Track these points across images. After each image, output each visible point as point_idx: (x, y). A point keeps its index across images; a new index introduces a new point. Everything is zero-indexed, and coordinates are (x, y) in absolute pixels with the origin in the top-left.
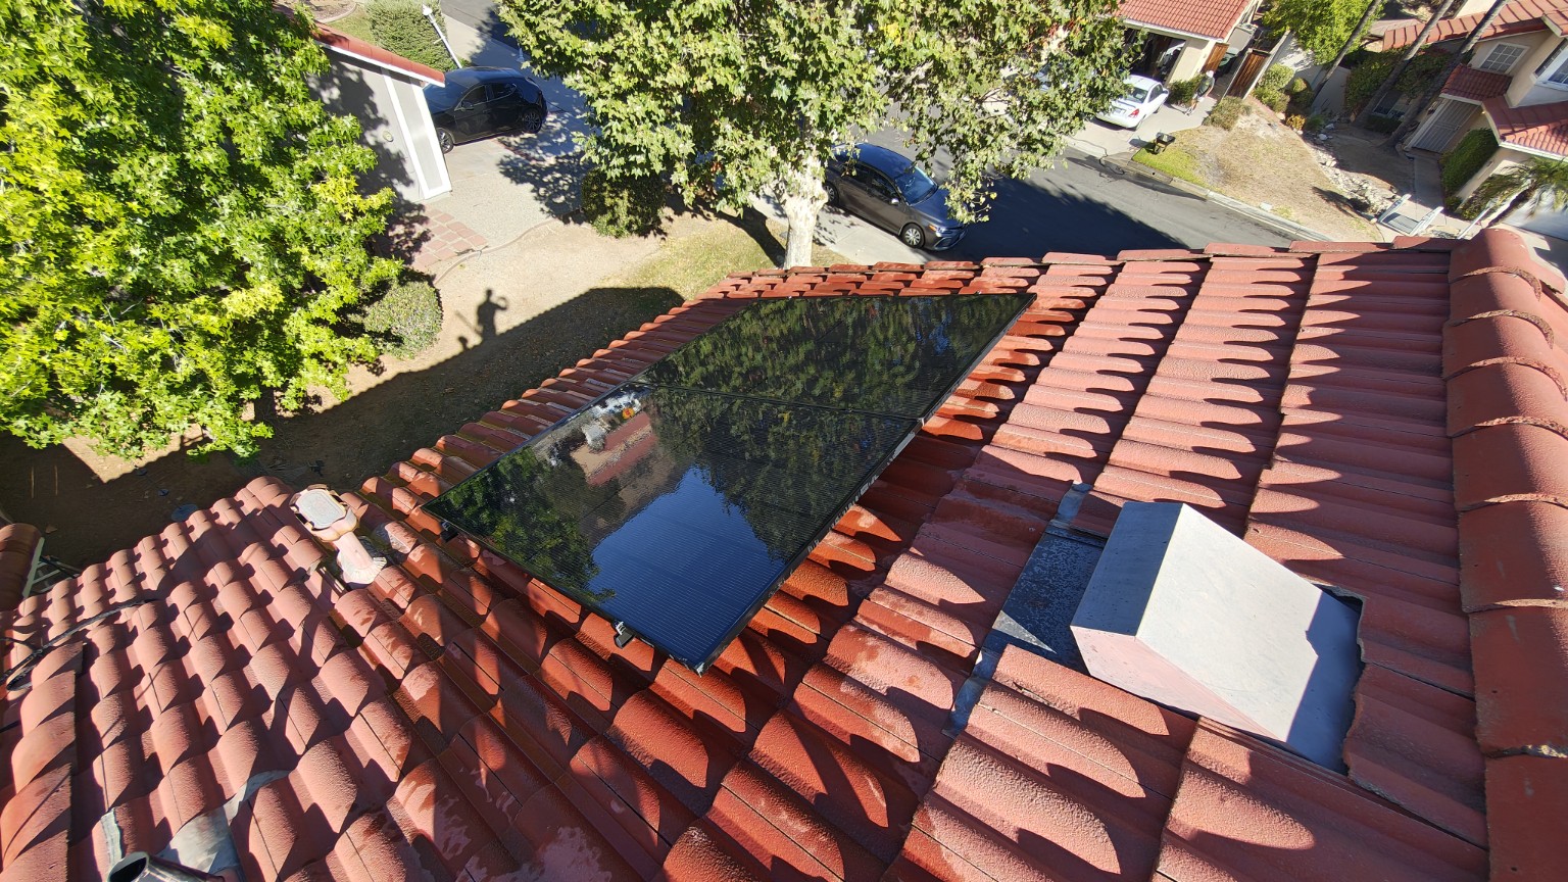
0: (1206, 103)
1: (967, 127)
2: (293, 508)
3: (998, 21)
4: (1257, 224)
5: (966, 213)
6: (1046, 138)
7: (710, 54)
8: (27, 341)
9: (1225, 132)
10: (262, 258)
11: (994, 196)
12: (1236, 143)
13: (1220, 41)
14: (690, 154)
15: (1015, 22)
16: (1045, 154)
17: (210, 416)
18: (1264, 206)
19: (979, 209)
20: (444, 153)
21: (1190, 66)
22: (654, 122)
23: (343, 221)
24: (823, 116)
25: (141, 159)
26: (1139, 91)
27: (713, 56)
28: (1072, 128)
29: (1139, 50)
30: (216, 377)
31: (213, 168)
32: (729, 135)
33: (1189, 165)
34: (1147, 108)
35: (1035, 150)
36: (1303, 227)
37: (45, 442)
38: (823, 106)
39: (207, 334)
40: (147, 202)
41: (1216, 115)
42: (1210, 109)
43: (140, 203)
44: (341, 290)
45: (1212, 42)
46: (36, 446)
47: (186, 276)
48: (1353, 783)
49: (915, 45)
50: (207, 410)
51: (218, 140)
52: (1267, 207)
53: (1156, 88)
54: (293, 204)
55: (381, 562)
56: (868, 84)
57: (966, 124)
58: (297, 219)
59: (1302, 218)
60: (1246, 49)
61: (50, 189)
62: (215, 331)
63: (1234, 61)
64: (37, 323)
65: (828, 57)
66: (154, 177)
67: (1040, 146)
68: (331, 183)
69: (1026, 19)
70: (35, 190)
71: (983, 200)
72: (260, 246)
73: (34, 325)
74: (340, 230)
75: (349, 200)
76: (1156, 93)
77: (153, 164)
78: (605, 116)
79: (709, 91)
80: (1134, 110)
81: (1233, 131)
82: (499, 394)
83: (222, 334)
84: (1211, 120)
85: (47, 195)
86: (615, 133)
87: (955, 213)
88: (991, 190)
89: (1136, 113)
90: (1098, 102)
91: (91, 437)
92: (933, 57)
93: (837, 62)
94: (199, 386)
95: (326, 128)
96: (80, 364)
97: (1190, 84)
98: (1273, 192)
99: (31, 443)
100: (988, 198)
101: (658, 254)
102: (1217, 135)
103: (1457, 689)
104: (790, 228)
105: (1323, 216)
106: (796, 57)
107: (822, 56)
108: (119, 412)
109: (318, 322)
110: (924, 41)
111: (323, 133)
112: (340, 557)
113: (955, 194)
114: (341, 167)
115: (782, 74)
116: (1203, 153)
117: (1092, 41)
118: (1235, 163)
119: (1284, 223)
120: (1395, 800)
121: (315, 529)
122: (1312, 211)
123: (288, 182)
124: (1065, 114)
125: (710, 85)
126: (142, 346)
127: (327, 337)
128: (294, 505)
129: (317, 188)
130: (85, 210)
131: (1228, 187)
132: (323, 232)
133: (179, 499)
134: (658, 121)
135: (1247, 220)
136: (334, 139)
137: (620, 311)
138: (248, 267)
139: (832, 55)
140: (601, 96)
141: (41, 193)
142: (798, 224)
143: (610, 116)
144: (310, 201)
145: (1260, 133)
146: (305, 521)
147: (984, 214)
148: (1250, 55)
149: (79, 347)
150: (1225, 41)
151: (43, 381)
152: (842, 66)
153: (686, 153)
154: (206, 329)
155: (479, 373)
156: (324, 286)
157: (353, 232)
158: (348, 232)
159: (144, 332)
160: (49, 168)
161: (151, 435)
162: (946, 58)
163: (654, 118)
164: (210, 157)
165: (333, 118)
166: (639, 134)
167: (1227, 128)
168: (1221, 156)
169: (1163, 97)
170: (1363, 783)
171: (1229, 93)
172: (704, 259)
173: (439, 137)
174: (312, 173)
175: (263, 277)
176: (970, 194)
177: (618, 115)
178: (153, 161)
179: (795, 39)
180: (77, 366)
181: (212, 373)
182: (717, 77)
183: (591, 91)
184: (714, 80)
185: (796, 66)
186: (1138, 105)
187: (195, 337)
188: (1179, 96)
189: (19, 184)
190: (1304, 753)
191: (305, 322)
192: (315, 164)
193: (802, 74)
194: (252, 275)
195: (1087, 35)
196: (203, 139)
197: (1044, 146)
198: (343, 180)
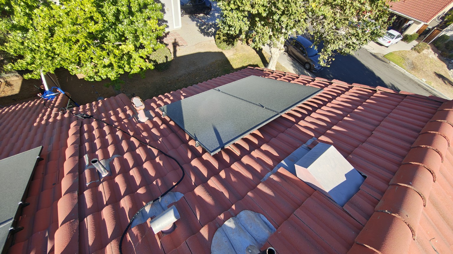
0: (415, 43)
1: (330, 37)
2: (132, 101)
3: (348, 7)
4: (419, 85)
5: (324, 63)
6: (354, 45)
7: (259, 3)
8: (77, 48)
9: (418, 54)
10: (131, 38)
11: (334, 59)
12: (420, 58)
13: (426, 23)
14: (247, 31)
15: (353, 8)
16: (353, 50)
17: (111, 76)
18: (423, 79)
19: (328, 63)
20: (181, 16)
21: (412, 30)
22: (239, 20)
23: (153, 32)
24: (287, 26)
25: (109, 7)
26: (393, 35)
27: (259, 4)
28: (363, 43)
29: (391, 23)
30: (115, 65)
31: (125, 12)
32: (259, 27)
33: (402, 62)
34: (394, 41)
35: (350, 48)
36: (434, 89)
37: (74, 74)
38: (288, 23)
39: (115, 55)
40: (108, 18)
41: (417, 48)
42: (415, 45)
43: (106, 18)
44: (148, 50)
45: (423, 24)
46: (72, 74)
47: (113, 39)
48: (343, 209)
49: (319, 10)
50: (111, 74)
51: (127, 4)
52: (424, 80)
53: (398, 35)
54: (141, 25)
55: (147, 118)
56: (303, 19)
57: (330, 36)
58: (142, 29)
59: (435, 86)
60: (434, 27)
61: (87, 11)
62: (117, 54)
63: (430, 30)
64: (79, 44)
65: (292, 10)
66: (111, 12)
67: (352, 47)
68: (152, 21)
69: (356, 8)
70: (84, 10)
71: (330, 60)
72: (132, 34)
73: (78, 44)
74: (151, 34)
75: (155, 26)
76: (398, 37)
77: (111, 8)
78: (226, 16)
79: (256, 14)
80: (389, 41)
81: (421, 53)
82: (181, 86)
83: (118, 55)
84: (414, 49)
85: (87, 12)
86: (227, 21)
87: (320, 62)
88: (333, 57)
89: (389, 42)
90: (374, 37)
91: (84, 75)
92: (324, 15)
93: (294, 11)
94: (111, 67)
95: (154, 6)
96: (86, 56)
97: (411, 36)
98: (428, 76)
99: (71, 73)
100: (332, 60)
101: (233, 56)
102: (415, 54)
103: (377, 198)
104: (271, 57)
105: (443, 87)
106: (283, 8)
107: (290, 9)
108: (91, 70)
109: (141, 57)
110: (322, 9)
111: (153, 7)
112: (138, 115)
113: (321, 57)
114: (155, 17)
115: (277, 12)
116: (408, 59)
117: (378, 18)
118: (418, 64)
119: (428, 87)
120: (350, 214)
121: (136, 107)
122: (439, 84)
123: (141, 18)
124: (361, 39)
125: (257, 12)
126: (100, 55)
127: (142, 62)
128: (132, 100)
129: (148, 21)
130: (94, 17)
131: (413, 71)
132: (147, 34)
133: (100, 95)
134: (240, 19)
135: (416, 83)
136: (155, 9)
137: (218, 71)
138: (127, 39)
139: (293, 9)
140: (226, 9)
141: (85, 11)
142: (274, 56)
143: (227, 16)
144: (145, 24)
145: (430, 56)
146: (134, 104)
147: (329, 64)
148: (435, 30)
149: (86, 52)
150: (428, 24)
151: (77, 58)
152: (295, 13)
153: (246, 30)
154: (115, 53)
155: (178, 79)
156: (144, 48)
157: (154, 35)
158: (153, 35)
159: (101, 51)
160: (88, 6)
161: (97, 78)
162: (327, 16)
163: (239, 18)
164: (125, 9)
165: (156, 3)
166: (234, 22)
167: (419, 52)
168: (414, 61)
169: (400, 38)
170: (345, 209)
171: (424, 41)
172: (245, 61)
173: (181, 12)
174: (148, 17)
175: (130, 43)
176: (326, 57)
177: (229, 16)
178: (111, 7)
179: (284, 3)
180: (85, 57)
181: (114, 65)
182: (259, 10)
183: (224, 8)
184: (258, 11)
185: (282, 11)
186: (391, 40)
187: (112, 55)
188: (406, 39)
189: (81, 8)
190: (336, 202)
191: (138, 56)
192: (149, 15)
193: (283, 13)
194: (128, 41)
195: (377, 15)
196: (124, 4)
197: (353, 47)
198: (155, 21)
